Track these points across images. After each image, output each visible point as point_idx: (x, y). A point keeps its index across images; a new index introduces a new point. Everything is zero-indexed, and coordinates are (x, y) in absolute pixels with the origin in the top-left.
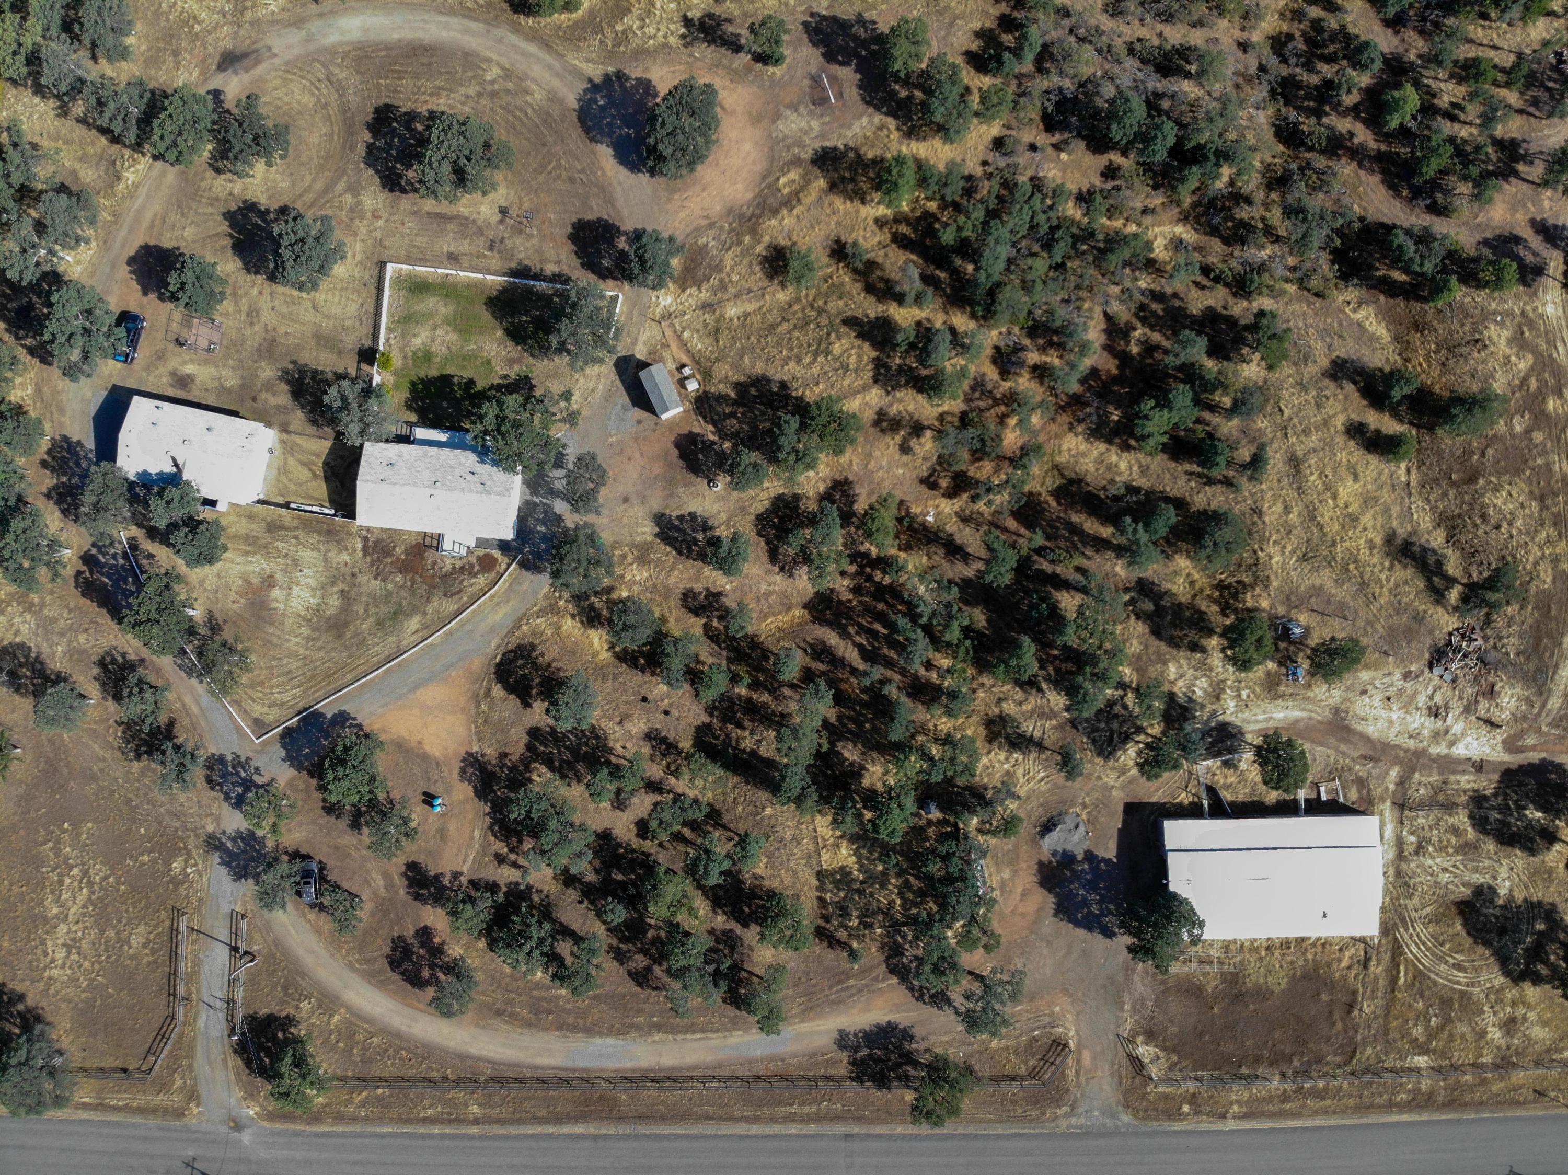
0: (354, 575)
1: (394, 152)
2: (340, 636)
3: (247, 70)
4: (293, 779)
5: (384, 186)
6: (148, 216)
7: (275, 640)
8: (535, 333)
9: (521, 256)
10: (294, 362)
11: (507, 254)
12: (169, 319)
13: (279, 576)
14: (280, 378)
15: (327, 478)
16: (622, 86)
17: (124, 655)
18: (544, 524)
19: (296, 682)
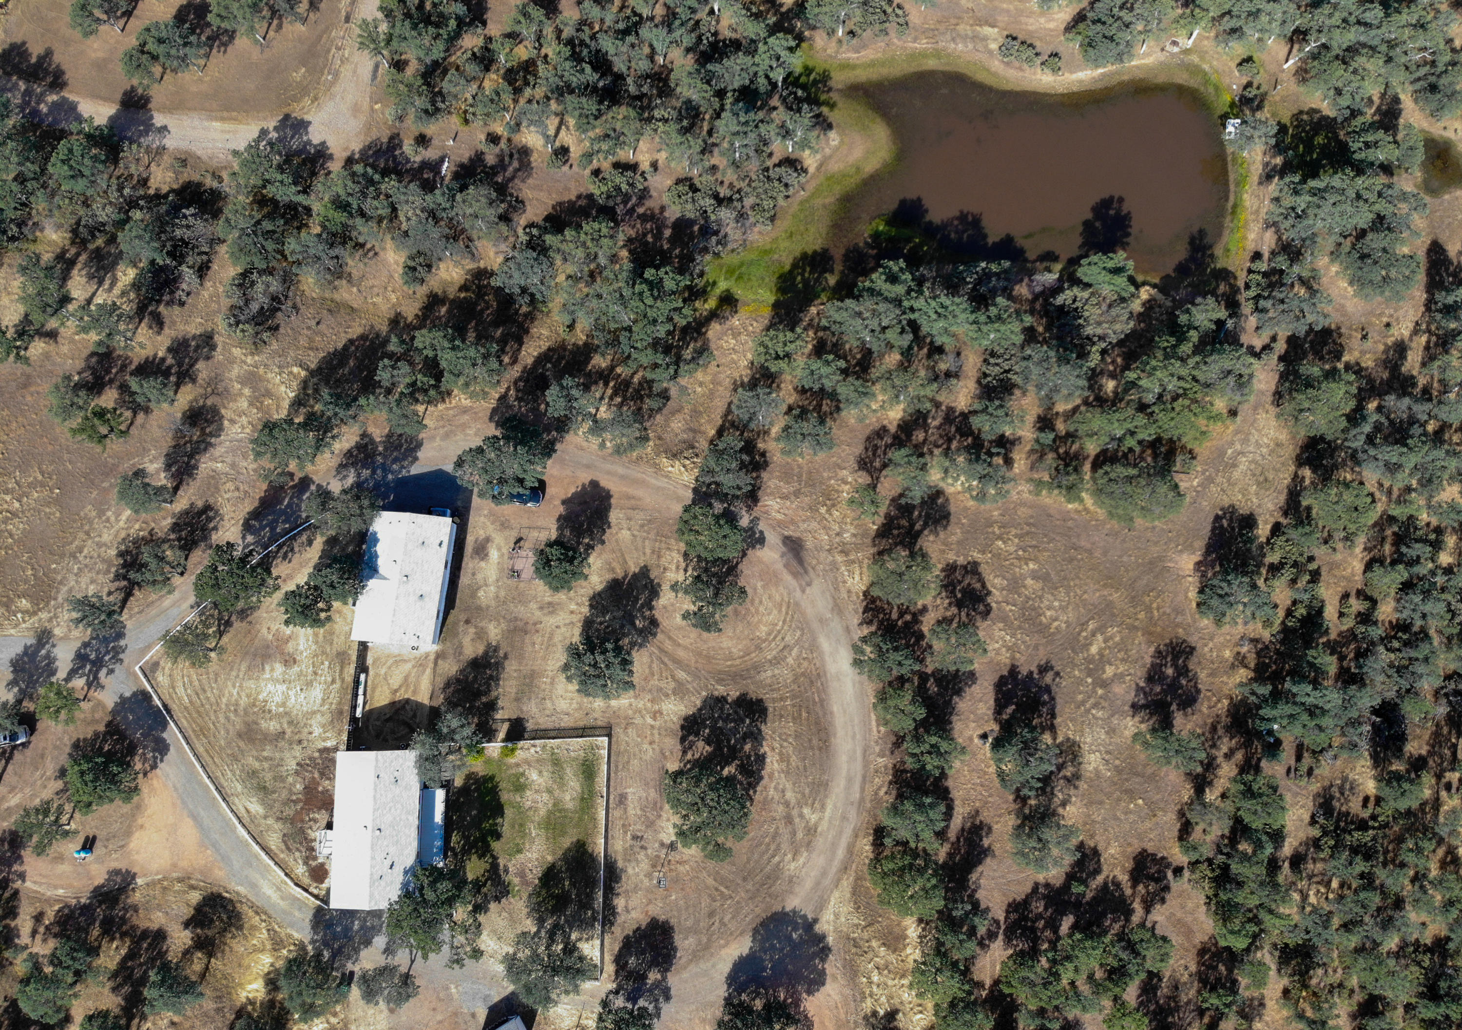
0: (300, 742)
1: (720, 724)
2: (240, 735)
3: (786, 566)
4: (104, 707)
5: (686, 719)
6: (639, 492)
7: (234, 673)
8: (553, 896)
9: (630, 871)
10: (506, 657)
11: (630, 854)
12: (540, 529)
13: (296, 669)
14: (489, 645)
15: (393, 704)
16: (815, 955)
17: (215, 528)
18: (361, 928)
19: (194, 698)
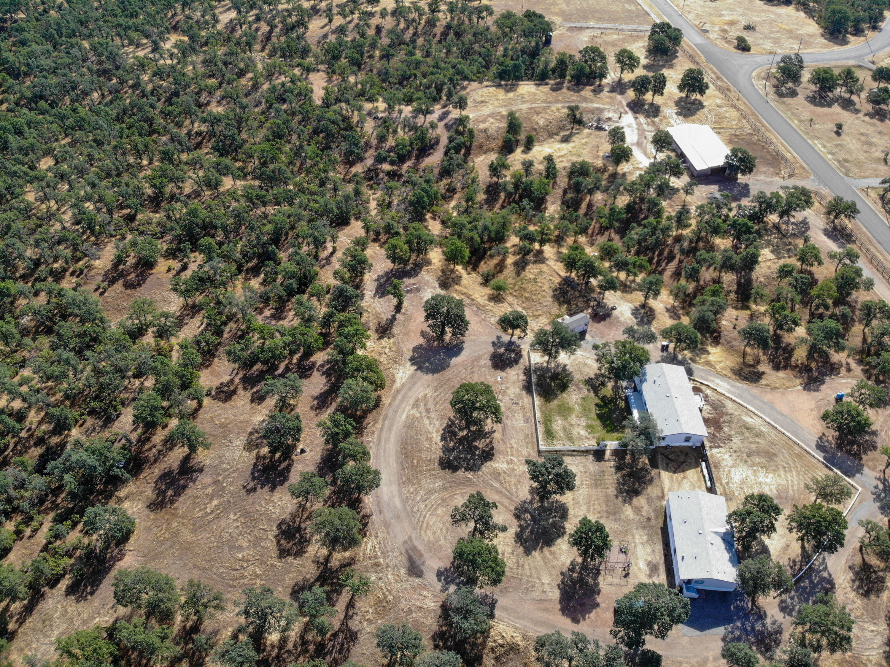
1: (469, 457)
3: (421, 555)
5: (491, 459)
8: (560, 380)
10: (617, 497)
11: (519, 397)
14: (630, 504)
15: (683, 471)
